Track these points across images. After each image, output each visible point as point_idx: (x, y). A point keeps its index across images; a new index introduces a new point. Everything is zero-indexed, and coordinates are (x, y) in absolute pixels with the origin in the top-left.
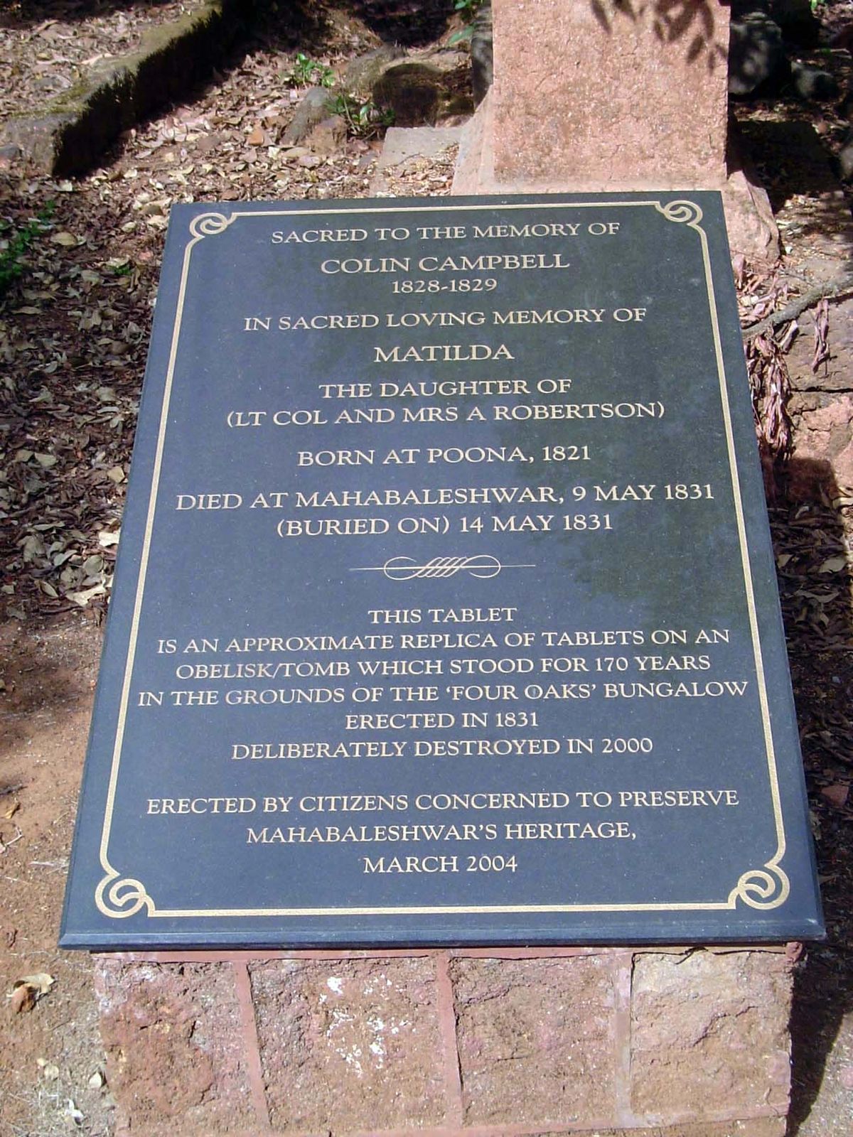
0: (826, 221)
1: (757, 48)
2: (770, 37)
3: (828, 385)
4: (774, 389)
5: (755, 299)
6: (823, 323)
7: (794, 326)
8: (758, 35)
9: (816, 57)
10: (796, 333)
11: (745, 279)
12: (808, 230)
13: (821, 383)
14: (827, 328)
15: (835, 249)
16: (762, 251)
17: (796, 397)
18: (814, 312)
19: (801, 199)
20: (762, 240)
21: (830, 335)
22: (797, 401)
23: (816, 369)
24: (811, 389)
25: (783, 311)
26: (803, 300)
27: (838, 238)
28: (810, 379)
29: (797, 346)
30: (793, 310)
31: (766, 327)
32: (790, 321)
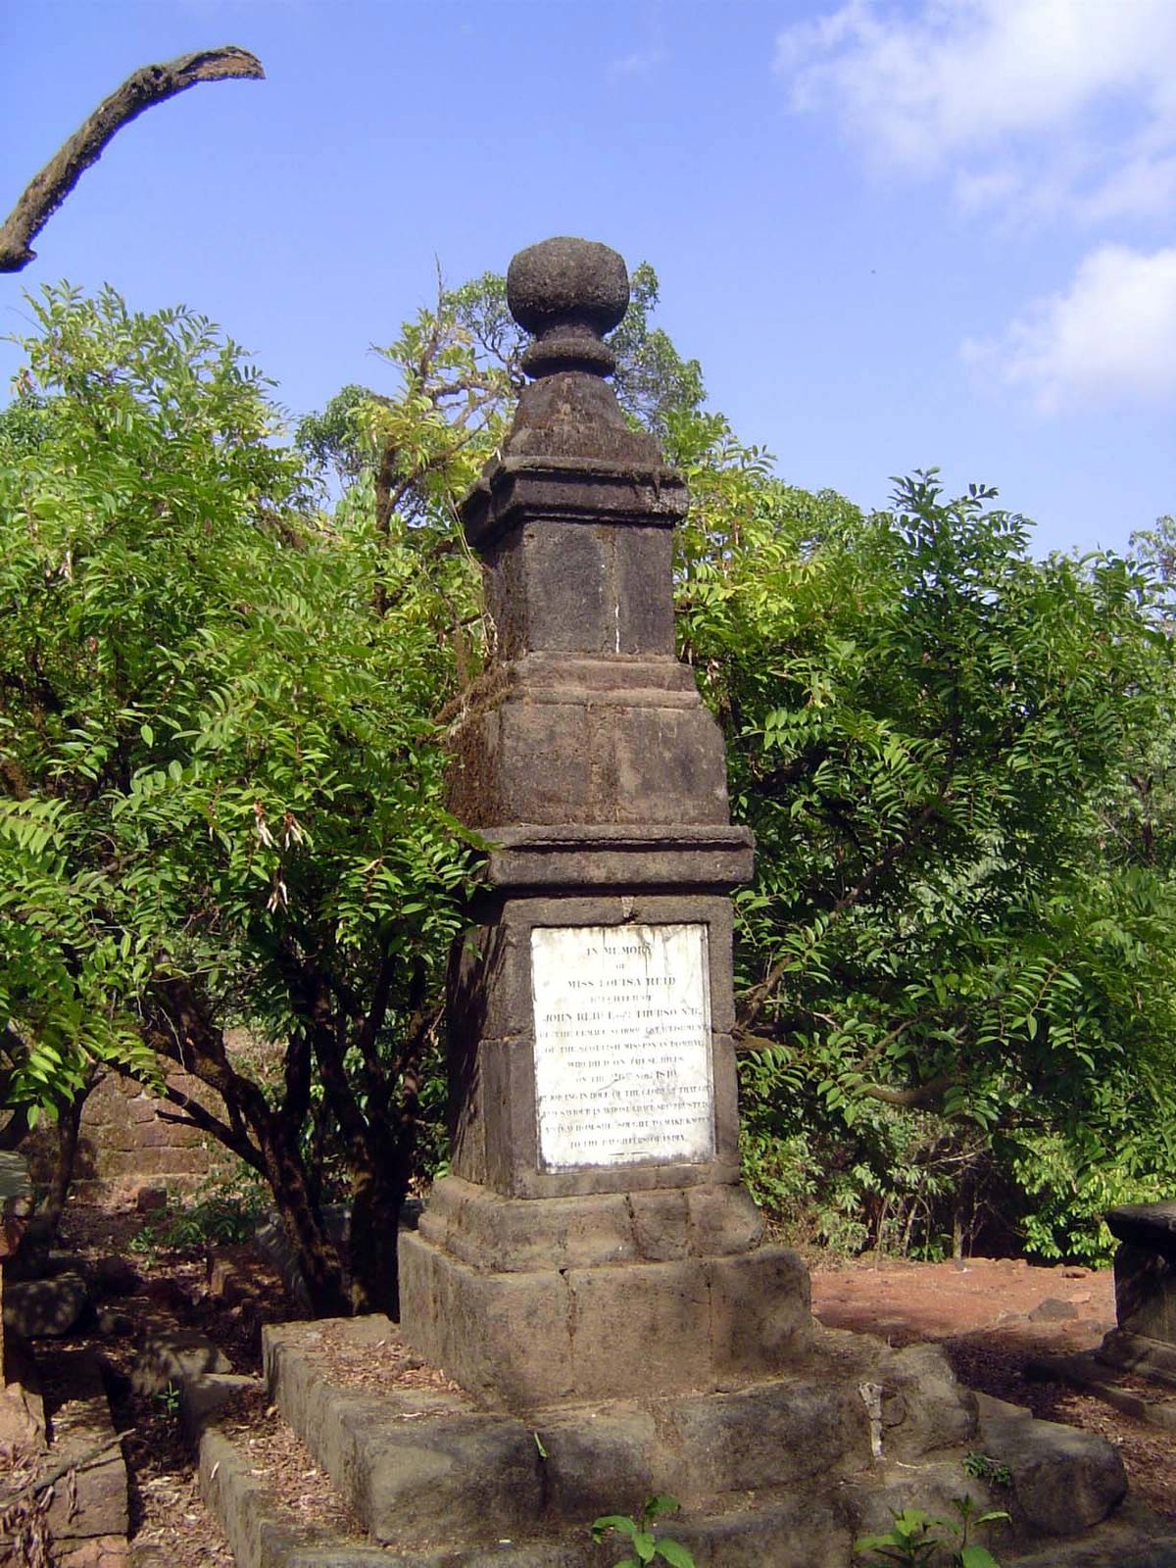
0: (90, 1418)
1: (65, 1301)
2: (77, 1291)
3: (80, 1533)
4: (36, 1537)
5: (23, 1472)
6: (72, 1487)
7: (50, 1490)
8: (66, 1289)
9: (121, 1304)
10: (53, 1496)
11: (16, 1459)
12: (75, 1424)
13: (74, 1532)
14: (75, 1491)
15: (92, 1436)
16: (31, 1439)
17: (57, 1544)
18: (66, 1479)
19: (74, 1403)
20: (31, 1431)
21: (78, 1497)
22: (57, 1547)
23: (70, 1521)
24: (68, 1537)
25: (43, 1480)
26: (57, 1471)
27: (96, 1429)
28: (66, 1530)
29: (55, 1505)
30: (50, 1478)
31: (29, 1492)
32: (47, 1487)
